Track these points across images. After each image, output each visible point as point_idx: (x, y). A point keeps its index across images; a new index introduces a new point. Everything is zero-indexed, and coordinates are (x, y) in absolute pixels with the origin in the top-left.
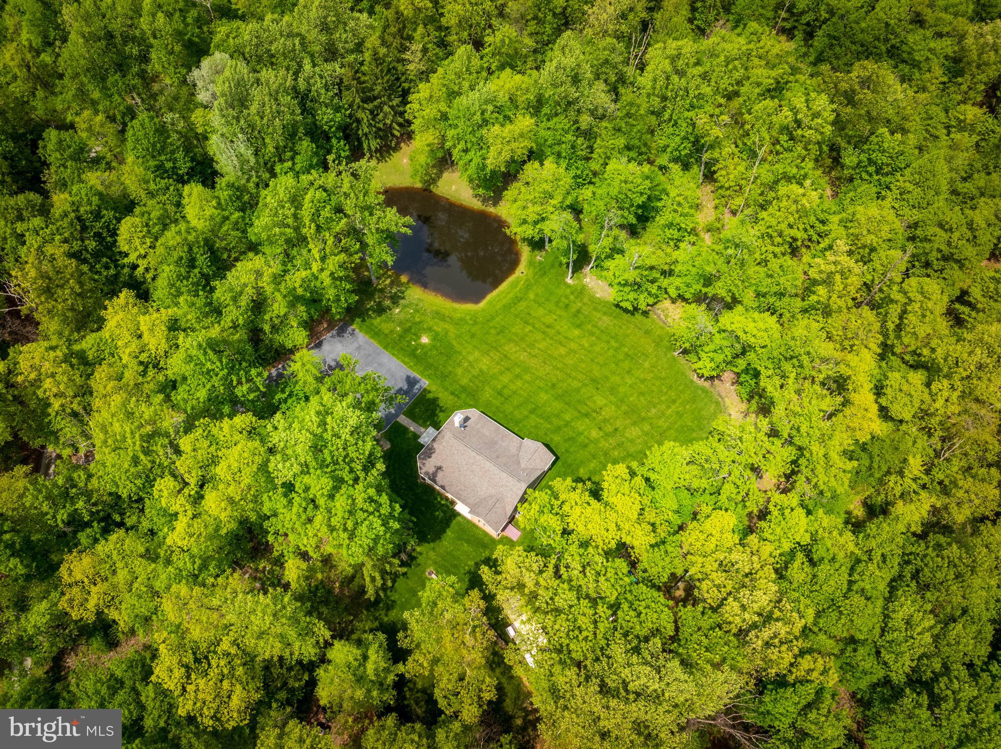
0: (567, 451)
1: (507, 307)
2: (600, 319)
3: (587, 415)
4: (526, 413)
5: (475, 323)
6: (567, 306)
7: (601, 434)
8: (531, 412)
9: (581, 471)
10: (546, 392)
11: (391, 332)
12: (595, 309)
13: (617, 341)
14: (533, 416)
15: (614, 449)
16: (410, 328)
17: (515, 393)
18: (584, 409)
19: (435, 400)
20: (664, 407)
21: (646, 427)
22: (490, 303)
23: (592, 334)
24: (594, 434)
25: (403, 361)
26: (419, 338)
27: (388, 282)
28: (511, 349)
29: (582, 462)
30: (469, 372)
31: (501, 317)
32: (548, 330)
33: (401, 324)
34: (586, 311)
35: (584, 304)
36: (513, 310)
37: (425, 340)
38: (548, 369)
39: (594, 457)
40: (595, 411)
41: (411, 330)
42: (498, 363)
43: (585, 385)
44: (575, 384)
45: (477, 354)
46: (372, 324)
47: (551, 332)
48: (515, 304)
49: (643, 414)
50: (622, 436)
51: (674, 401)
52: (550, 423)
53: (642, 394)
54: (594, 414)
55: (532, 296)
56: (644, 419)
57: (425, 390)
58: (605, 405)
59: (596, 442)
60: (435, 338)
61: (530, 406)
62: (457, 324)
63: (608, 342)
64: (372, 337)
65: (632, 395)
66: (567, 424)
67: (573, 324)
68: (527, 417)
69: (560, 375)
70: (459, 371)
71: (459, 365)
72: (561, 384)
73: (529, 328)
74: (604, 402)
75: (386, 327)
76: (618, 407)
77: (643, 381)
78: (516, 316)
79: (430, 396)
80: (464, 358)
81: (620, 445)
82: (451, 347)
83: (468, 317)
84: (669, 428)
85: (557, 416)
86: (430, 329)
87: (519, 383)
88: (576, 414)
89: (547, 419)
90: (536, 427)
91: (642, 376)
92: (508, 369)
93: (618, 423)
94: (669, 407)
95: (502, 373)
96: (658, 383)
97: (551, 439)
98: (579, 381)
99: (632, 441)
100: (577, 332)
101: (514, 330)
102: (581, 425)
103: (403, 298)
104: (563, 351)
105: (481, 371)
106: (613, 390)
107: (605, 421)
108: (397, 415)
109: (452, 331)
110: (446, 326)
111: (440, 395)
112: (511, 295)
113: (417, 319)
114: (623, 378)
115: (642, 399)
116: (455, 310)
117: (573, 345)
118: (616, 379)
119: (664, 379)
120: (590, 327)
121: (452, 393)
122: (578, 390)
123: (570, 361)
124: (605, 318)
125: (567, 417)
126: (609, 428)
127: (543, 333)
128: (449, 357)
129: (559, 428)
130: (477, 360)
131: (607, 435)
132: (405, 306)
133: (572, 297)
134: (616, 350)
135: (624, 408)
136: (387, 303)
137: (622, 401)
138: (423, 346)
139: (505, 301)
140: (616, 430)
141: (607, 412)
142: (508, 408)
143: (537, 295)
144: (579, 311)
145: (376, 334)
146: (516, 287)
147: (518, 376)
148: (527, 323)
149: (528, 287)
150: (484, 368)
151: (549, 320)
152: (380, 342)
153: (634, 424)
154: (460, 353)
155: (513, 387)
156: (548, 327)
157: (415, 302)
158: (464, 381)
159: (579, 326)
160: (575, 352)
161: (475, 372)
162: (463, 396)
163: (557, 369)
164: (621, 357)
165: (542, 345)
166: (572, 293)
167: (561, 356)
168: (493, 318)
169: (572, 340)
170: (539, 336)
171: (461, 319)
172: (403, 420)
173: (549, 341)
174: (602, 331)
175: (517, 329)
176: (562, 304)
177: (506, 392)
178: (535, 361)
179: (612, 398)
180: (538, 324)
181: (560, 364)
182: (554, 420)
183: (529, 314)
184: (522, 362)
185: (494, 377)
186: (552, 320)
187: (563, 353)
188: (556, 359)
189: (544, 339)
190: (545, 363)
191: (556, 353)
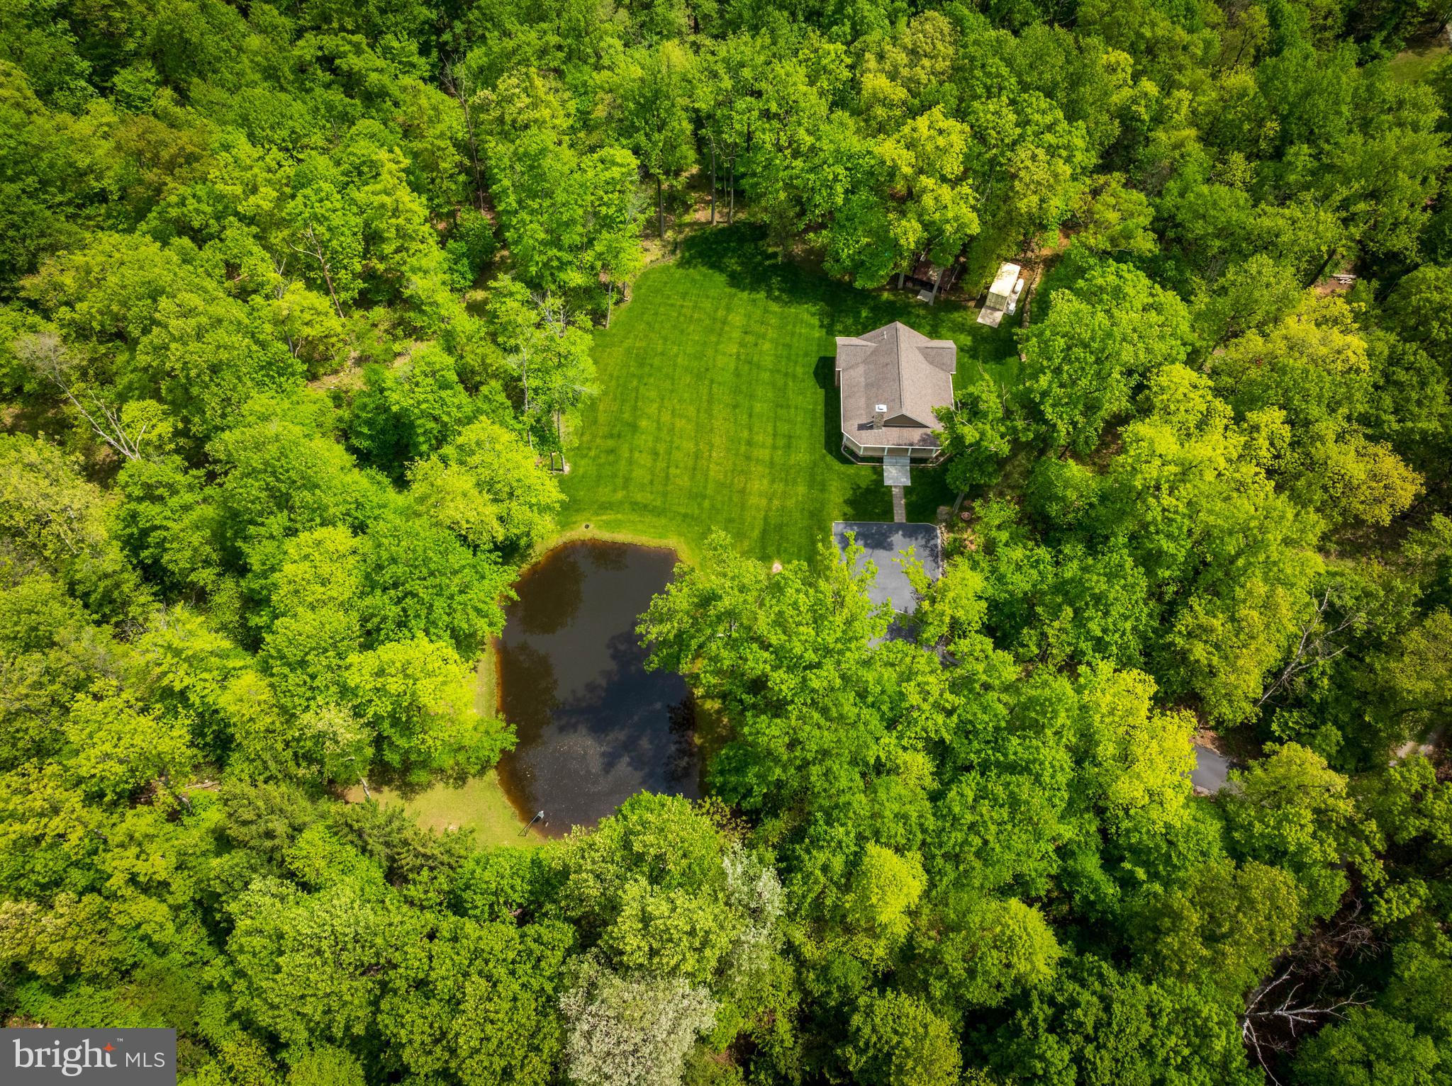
1: (658, 512)
2: (606, 412)
3: (750, 362)
4: (792, 410)
6: (612, 451)
7: (762, 341)
8: (788, 407)
10: (750, 408)
12: (595, 422)
13: (628, 382)
14: (791, 403)
17: (775, 435)
18: (744, 367)
19: (849, 502)
20: (685, 310)
21: (721, 313)
22: (662, 536)
23: (635, 408)
24: (767, 346)
28: (715, 472)
30: (784, 492)
31: (678, 509)
32: (662, 451)
34: (603, 430)
36: (658, 503)
37: (777, 567)
38: (716, 424)
40: (739, 358)
42: (750, 472)
43: (712, 381)
45: (753, 500)
47: (661, 448)
48: (645, 506)
51: (672, 305)
52: (786, 384)
53: (683, 332)
54: (743, 357)
55: (620, 495)
57: (845, 520)
58: (723, 354)
60: (765, 559)
63: (637, 389)
65: (692, 339)
67: (634, 432)
69: (716, 409)
70: (790, 503)
71: (783, 508)
72: (729, 401)
73: (673, 471)
74: (719, 357)
76: (717, 344)
77: (665, 339)
78: (665, 494)
79: (848, 510)
80: (769, 509)
82: (764, 532)
85: (774, 385)
87: (759, 437)
88: (756, 370)
89: (783, 389)
91: (660, 341)
92: (750, 458)
93: (737, 334)
94: (683, 306)
95: (760, 461)
96: (659, 326)
97: (806, 373)
98: (711, 388)
100: (644, 423)
101: (688, 484)
102: (766, 360)
104: (680, 423)
105: (773, 481)
106: (699, 356)
107: (743, 345)
108: (900, 526)
111: (839, 501)
112: (635, 517)
114: (676, 356)
115: (690, 330)
117: (666, 417)
118: (682, 360)
119: (649, 324)
120: (626, 416)
121: (826, 491)
122: (725, 383)
125: (766, 375)
126: (750, 338)
127: (669, 454)
128: (779, 527)
130: (762, 494)
131: (759, 336)
133: (592, 453)
134: (640, 378)
135: (713, 338)
137: (706, 343)
138: (787, 563)
139: (649, 519)
140: (746, 333)
141: (731, 348)
142: (800, 430)
143: (615, 491)
144: (611, 436)
146: (616, 521)
147: (751, 443)
148: (667, 477)
149: (605, 507)
150: (765, 482)
151: (644, 459)
154: (766, 518)
155: (770, 440)
156: (656, 454)
158: (801, 489)
159: (634, 427)
160: (674, 410)
161: (779, 487)
162: (820, 477)
163: (711, 415)
164: (647, 369)
165: (689, 446)
166: (585, 456)
167: (689, 420)
168: (685, 516)
169: (658, 422)
170: (677, 455)
172: (900, 515)
173: (677, 442)
174: (623, 401)
175: (685, 482)
176: (611, 458)
177: (781, 442)
178: (717, 441)
179: (710, 352)
180: (661, 465)
181: (703, 415)
182: (780, 383)
183: (651, 482)
184: (728, 450)
185: (772, 464)
186: (644, 455)
187: (683, 421)
188: (697, 424)
189: (678, 448)
190: (711, 430)
191: (689, 427)
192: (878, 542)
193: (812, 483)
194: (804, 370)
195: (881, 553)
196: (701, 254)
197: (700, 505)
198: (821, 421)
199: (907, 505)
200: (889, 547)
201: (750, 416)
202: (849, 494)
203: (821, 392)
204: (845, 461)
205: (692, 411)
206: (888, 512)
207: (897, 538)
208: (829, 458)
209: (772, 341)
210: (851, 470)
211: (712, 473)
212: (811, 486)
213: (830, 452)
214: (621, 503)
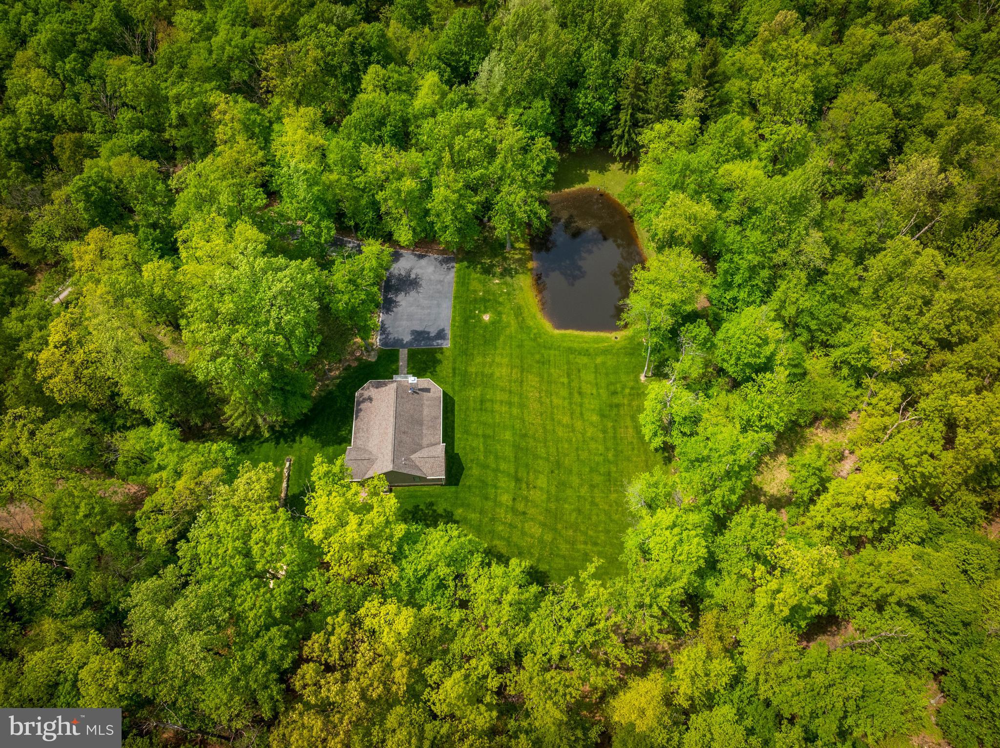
0: (469, 487)
1: (571, 350)
2: (627, 427)
3: (518, 480)
4: (480, 432)
5: (535, 340)
6: (615, 393)
7: (510, 503)
9: (460, 511)
10: (514, 434)
11: (475, 291)
13: (616, 456)
14: (482, 440)
15: (504, 523)
16: (489, 300)
17: (492, 411)
18: (522, 474)
19: (439, 362)
20: (582, 538)
21: (548, 537)
22: (564, 336)
23: (604, 431)
24: (505, 498)
25: (454, 317)
26: (485, 312)
27: (517, 257)
28: (532, 380)
29: (468, 505)
30: (484, 366)
31: (557, 353)
32: (576, 395)
33: (487, 292)
34: (624, 410)
35: (629, 405)
36: (571, 356)
37: (486, 317)
38: (539, 421)
39: (482, 512)
40: (528, 485)
41: (487, 302)
42: (510, 381)
43: (547, 460)
44: (542, 451)
45: (505, 361)
46: (469, 274)
47: (577, 398)
48: (580, 354)
49: (559, 526)
50: (523, 522)
51: (595, 544)
52: (486, 457)
53: (579, 511)
54: (524, 486)
55: (599, 360)
56: (555, 530)
57: (441, 349)
58: (541, 489)
59: (497, 504)
60: (493, 323)
61: (489, 432)
62: (521, 328)
63: (607, 449)
64: (457, 283)
65: (570, 503)
66: (497, 470)
67: (601, 410)
68: (477, 436)
69: (539, 434)
70: (479, 359)
71: (484, 356)
72: (531, 441)
73: (565, 380)
74: (544, 486)
75: (475, 285)
76: (549, 500)
77: (593, 503)
78: (568, 363)
79: (439, 356)
80: (493, 355)
81: (511, 526)
82: (496, 340)
83: (535, 331)
84: (564, 557)
85: (497, 457)
86: (500, 314)
87: (504, 409)
88: (512, 471)
89: (487, 452)
90: (473, 449)
91: (597, 500)
92: (510, 392)
93: (532, 511)
94: (586, 543)
95: (503, 390)
96: (602, 517)
97: (471, 468)
98: (548, 453)
99: (524, 533)
100: (595, 418)
101: (552, 371)
102: (504, 482)
103: (512, 277)
104: (566, 420)
105: (492, 374)
106: (562, 485)
107: (526, 499)
108: (403, 346)
109: (512, 329)
110: (512, 322)
111: (445, 362)
112: (586, 346)
113: (501, 300)
114: (582, 485)
115: (574, 515)
116: (534, 317)
117: (579, 424)
118: (575, 481)
119: (612, 521)
120: (610, 424)
121: (454, 369)
122: (536, 457)
123: (560, 432)
124: (631, 430)
125: (503, 466)
126: (521, 507)
127: (571, 394)
128: (485, 344)
129: (485, 467)
130: (500, 365)
131: (514, 510)
132: (505, 283)
133: (627, 391)
134: (606, 461)
135: (553, 506)
136: (498, 270)
137: (558, 500)
138: (480, 320)
139: (576, 345)
140: (524, 513)
141: (536, 496)
142: (474, 417)
143: (604, 363)
144: (618, 406)
145: (463, 282)
146: (598, 343)
147: (510, 404)
148: (569, 376)
149: (605, 352)
150: (497, 374)
151: (587, 389)
152: (457, 291)
153: (543, 525)
154: (496, 348)
155: (497, 407)
156: (580, 393)
157: (516, 286)
158: (472, 369)
159: (603, 416)
160: (573, 431)
161: (487, 371)
162: (458, 378)
163: (544, 428)
164: (602, 470)
165: (556, 401)
166: (632, 388)
167: (559, 423)
168: (550, 349)
169: (583, 420)
170: (564, 392)
171: (529, 328)
172: (403, 354)
173: (566, 403)
174: (615, 438)
175: (556, 373)
176: (612, 388)
178: (536, 406)
179: (553, 490)
184: (527, 397)
185: (494, 387)
186: (589, 392)
187: (564, 422)
188: (553, 420)
189: (564, 399)
190: (541, 414)
191: (559, 417)
192: (420, 335)
193: (465, 374)
194: (473, 473)
195: (419, 328)
197: (542, 356)
198: (457, 421)
199: (397, 361)
200: (414, 332)
201: (513, 427)
202: (438, 366)
203: (459, 448)
205: (560, 429)
206: (412, 355)
207: (407, 338)
208: (451, 394)
209: (500, 505)
211: (537, 380)
212: (465, 372)
213: (451, 397)
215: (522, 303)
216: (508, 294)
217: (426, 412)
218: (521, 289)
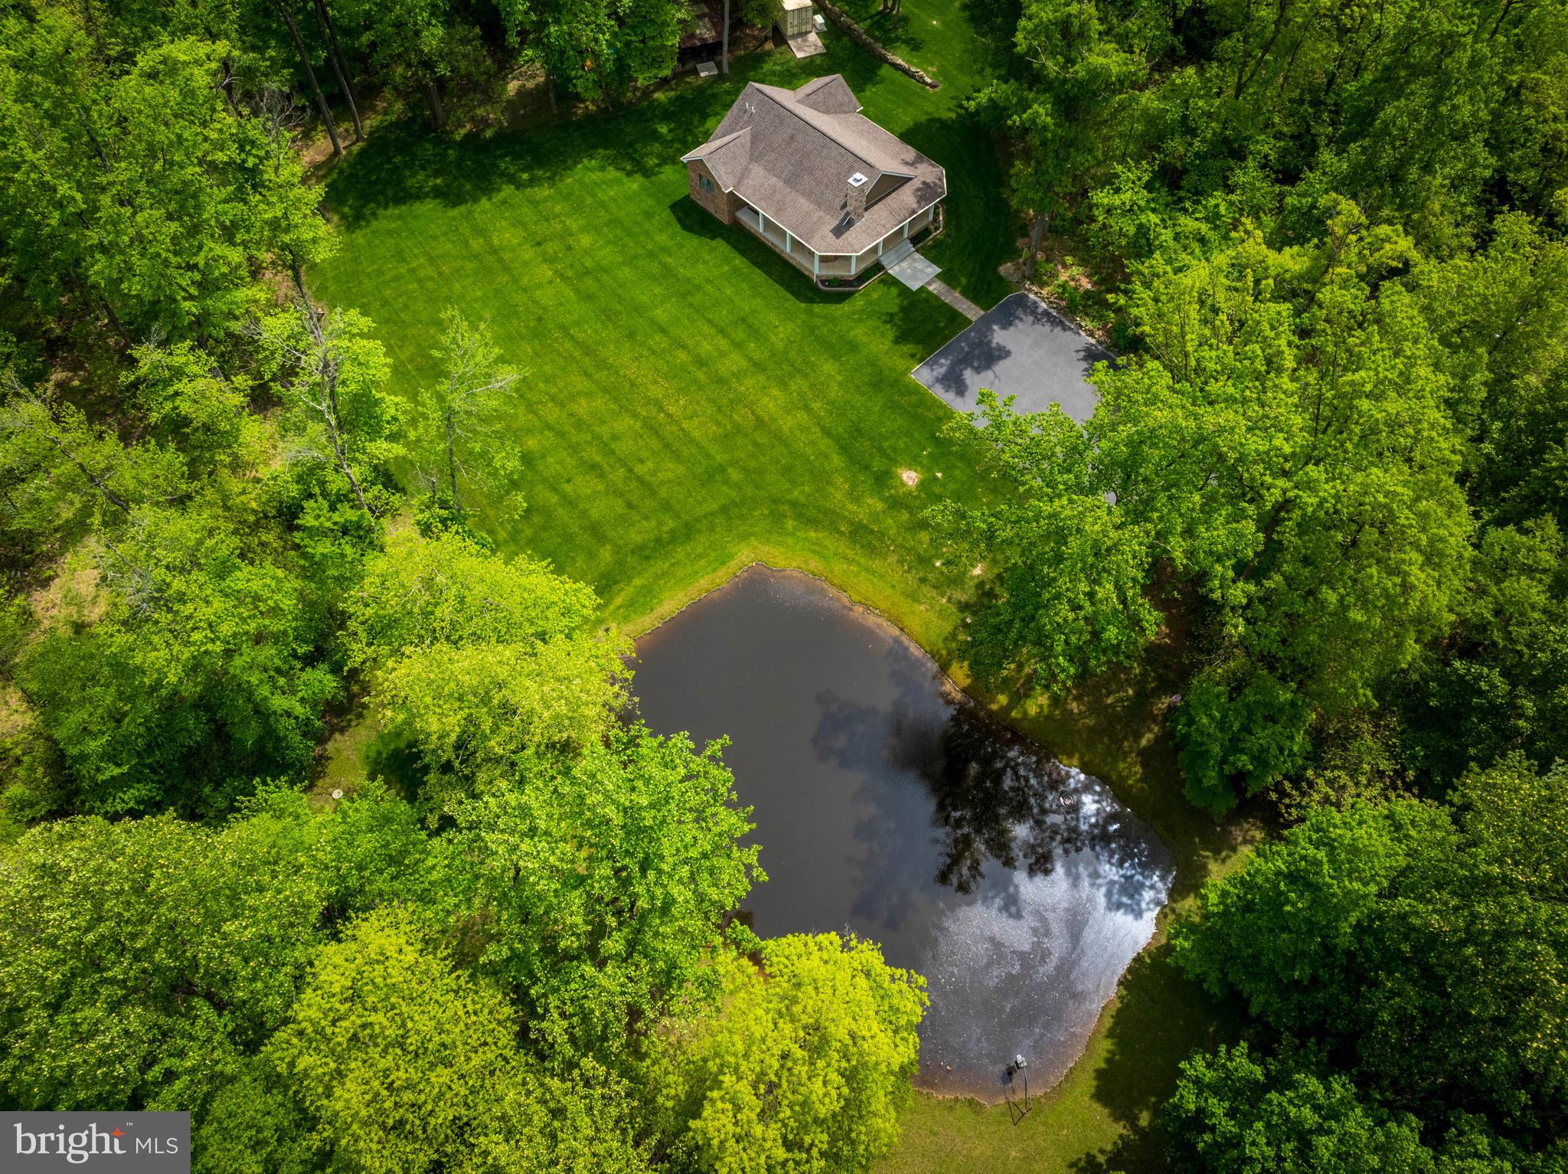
0: (650, 216)
7: (570, 241)
8: (699, 288)
15: (558, 216)
17: (722, 331)
18: (586, 284)
19: (901, 340)
21: (477, 244)
24: (586, 240)
26: (922, 485)
36: (671, 524)
37: (910, 477)
38: (631, 371)
48: (658, 541)
52: (664, 266)
54: (570, 273)
57: (920, 363)
60: (883, 479)
69: (608, 352)
70: (834, 392)
71: (833, 405)
73: (640, 469)
78: (667, 507)
79: (907, 348)
82: (844, 449)
83: (790, 524)
86: (895, 508)
89: (668, 272)
93: (529, 253)
97: (673, 236)
98: (571, 337)
101: (681, 470)
103: (961, 606)
104: (582, 407)
105: (783, 384)
108: (986, 322)
109: (838, 494)
110: (853, 507)
112: (660, 566)
116: (819, 551)
117: (553, 414)
128: (856, 430)
131: (559, 239)
138: (914, 462)
139: (680, 552)
143: (592, 556)
148: (644, 483)
150: (775, 392)
151: (584, 486)
154: (826, 432)
156: (594, 467)
157: (927, 591)
158: (828, 367)
160: (553, 398)
161: (797, 384)
165: (625, 423)
167: (589, 395)
168: (724, 510)
169: (550, 428)
170: (625, 447)
172: (971, 311)
173: (605, 431)
175: (671, 470)
176: (536, 519)
177: (740, 334)
178: (656, 392)
179: (518, 298)
180: (618, 475)
181: (601, 376)
182: (655, 269)
183: (630, 505)
184: (683, 391)
185: (758, 366)
186: (578, 480)
187: (583, 401)
188: (606, 391)
189: (614, 438)
190: (633, 384)
191: (600, 402)
192: (985, 357)
193: (832, 351)
194: (668, 235)
195: (1002, 366)
196: (365, 198)
197: (726, 482)
198: (759, 276)
199: (963, 293)
200: (1003, 353)
201: (663, 331)
202: (891, 333)
203: (721, 247)
204: (840, 298)
205: (581, 383)
206: (955, 319)
207: (1000, 336)
208: (817, 308)
209: (584, 230)
210: (858, 302)
211: (696, 434)
212: (836, 357)
213: (812, 301)
214: (620, 563)
215: (876, 564)
216: (924, 561)
217: (803, 203)
218: (914, 597)
